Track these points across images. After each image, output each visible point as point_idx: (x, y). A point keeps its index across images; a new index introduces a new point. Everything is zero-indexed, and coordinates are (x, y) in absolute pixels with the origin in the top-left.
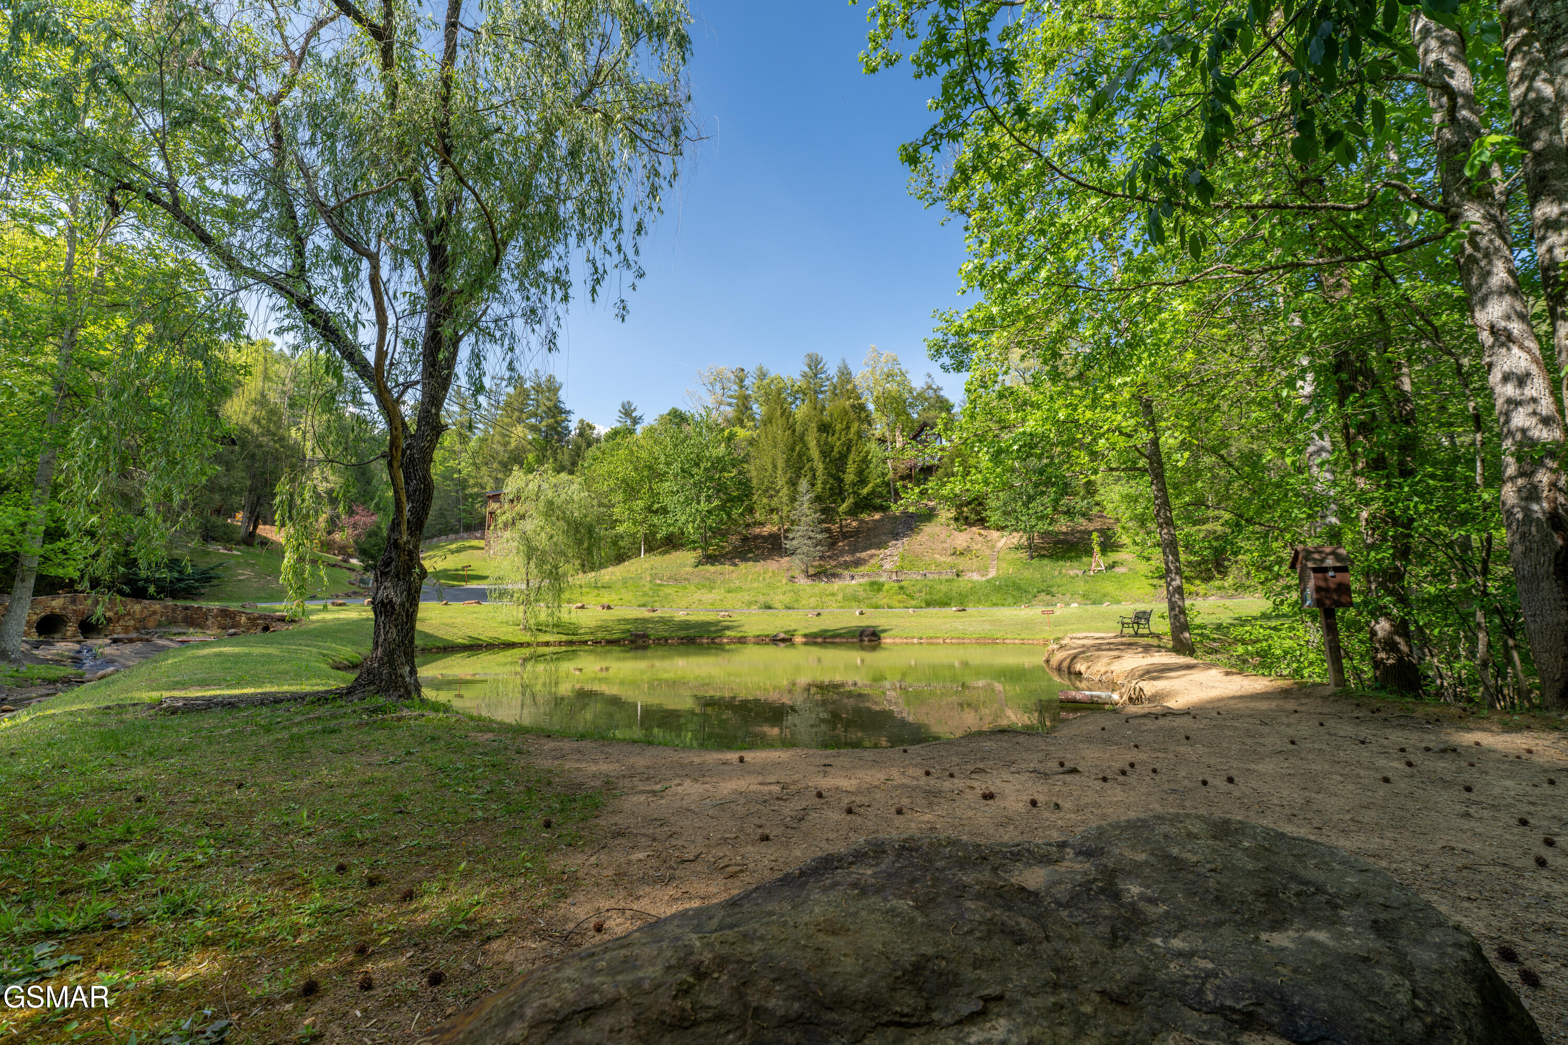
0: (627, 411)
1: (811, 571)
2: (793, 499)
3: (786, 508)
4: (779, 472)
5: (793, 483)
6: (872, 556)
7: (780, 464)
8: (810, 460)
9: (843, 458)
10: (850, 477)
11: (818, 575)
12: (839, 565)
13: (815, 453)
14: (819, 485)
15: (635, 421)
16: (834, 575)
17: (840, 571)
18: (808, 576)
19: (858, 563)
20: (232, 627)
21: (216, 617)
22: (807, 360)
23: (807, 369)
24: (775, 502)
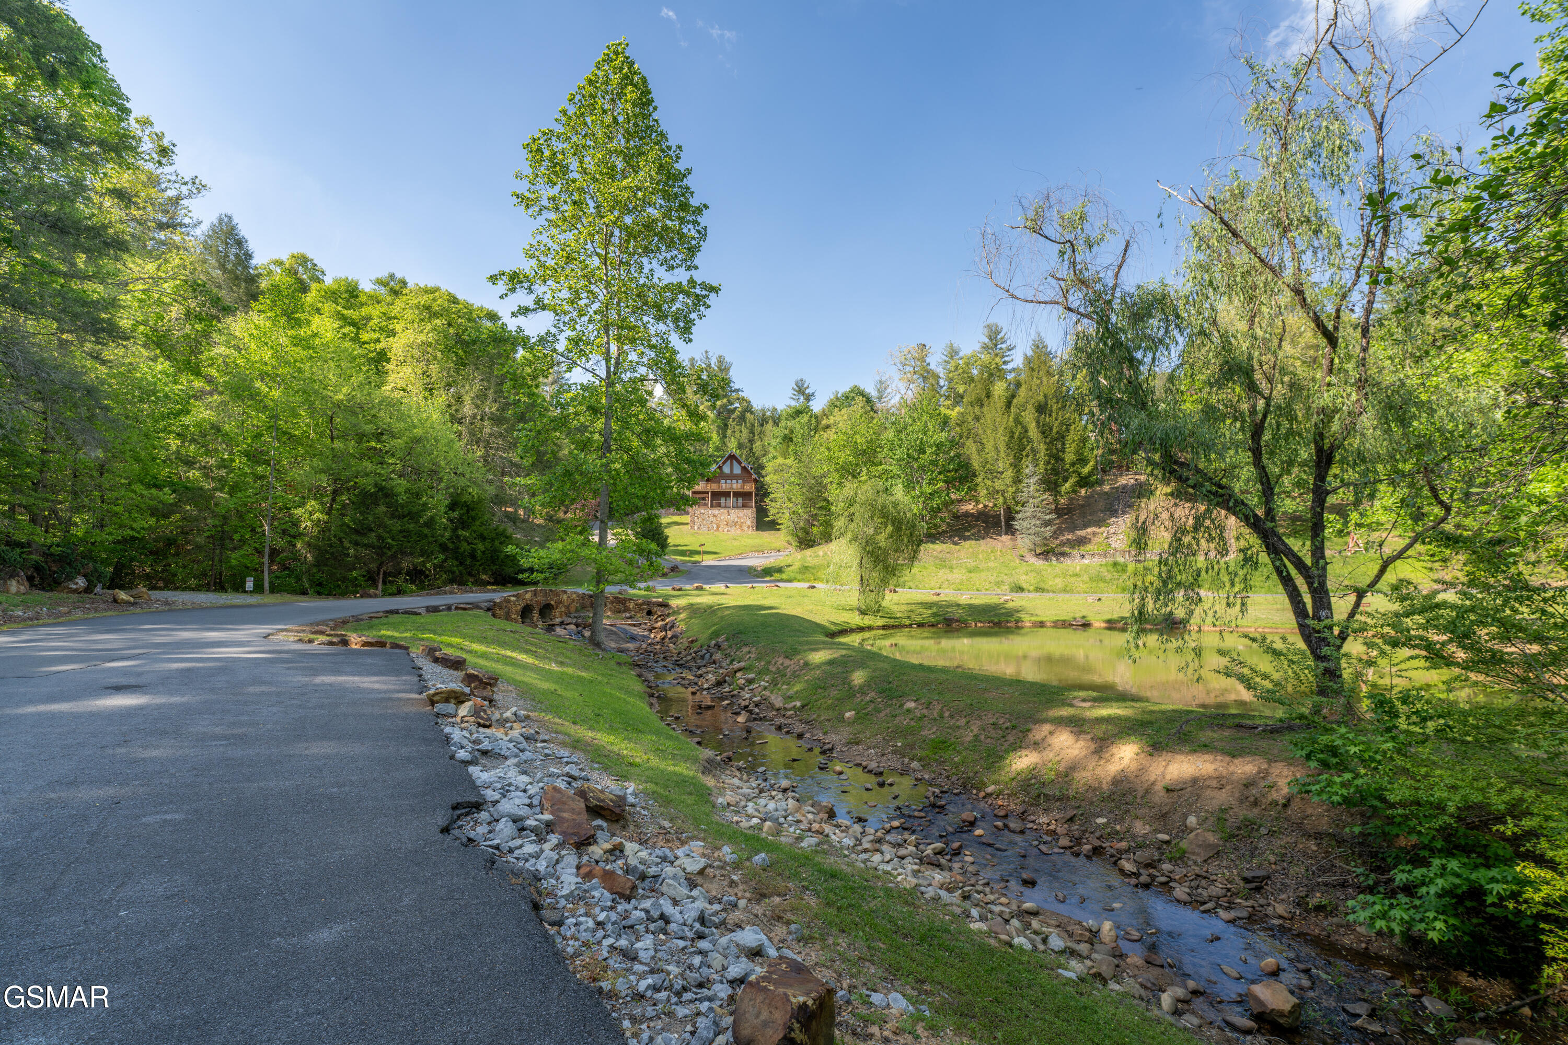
0: (801, 390)
1: (1038, 551)
2: (1017, 481)
3: (1011, 490)
4: (1002, 454)
5: (1016, 466)
6: (1094, 534)
7: (1002, 447)
8: (1030, 441)
9: (1062, 437)
10: (1069, 457)
11: (1046, 554)
12: (1063, 544)
13: (1033, 432)
14: (1042, 465)
15: (808, 398)
16: (1063, 554)
17: (1066, 549)
18: (1037, 555)
19: (1082, 541)
20: (625, 611)
21: (612, 602)
22: (986, 331)
23: (987, 340)
24: (998, 485)
